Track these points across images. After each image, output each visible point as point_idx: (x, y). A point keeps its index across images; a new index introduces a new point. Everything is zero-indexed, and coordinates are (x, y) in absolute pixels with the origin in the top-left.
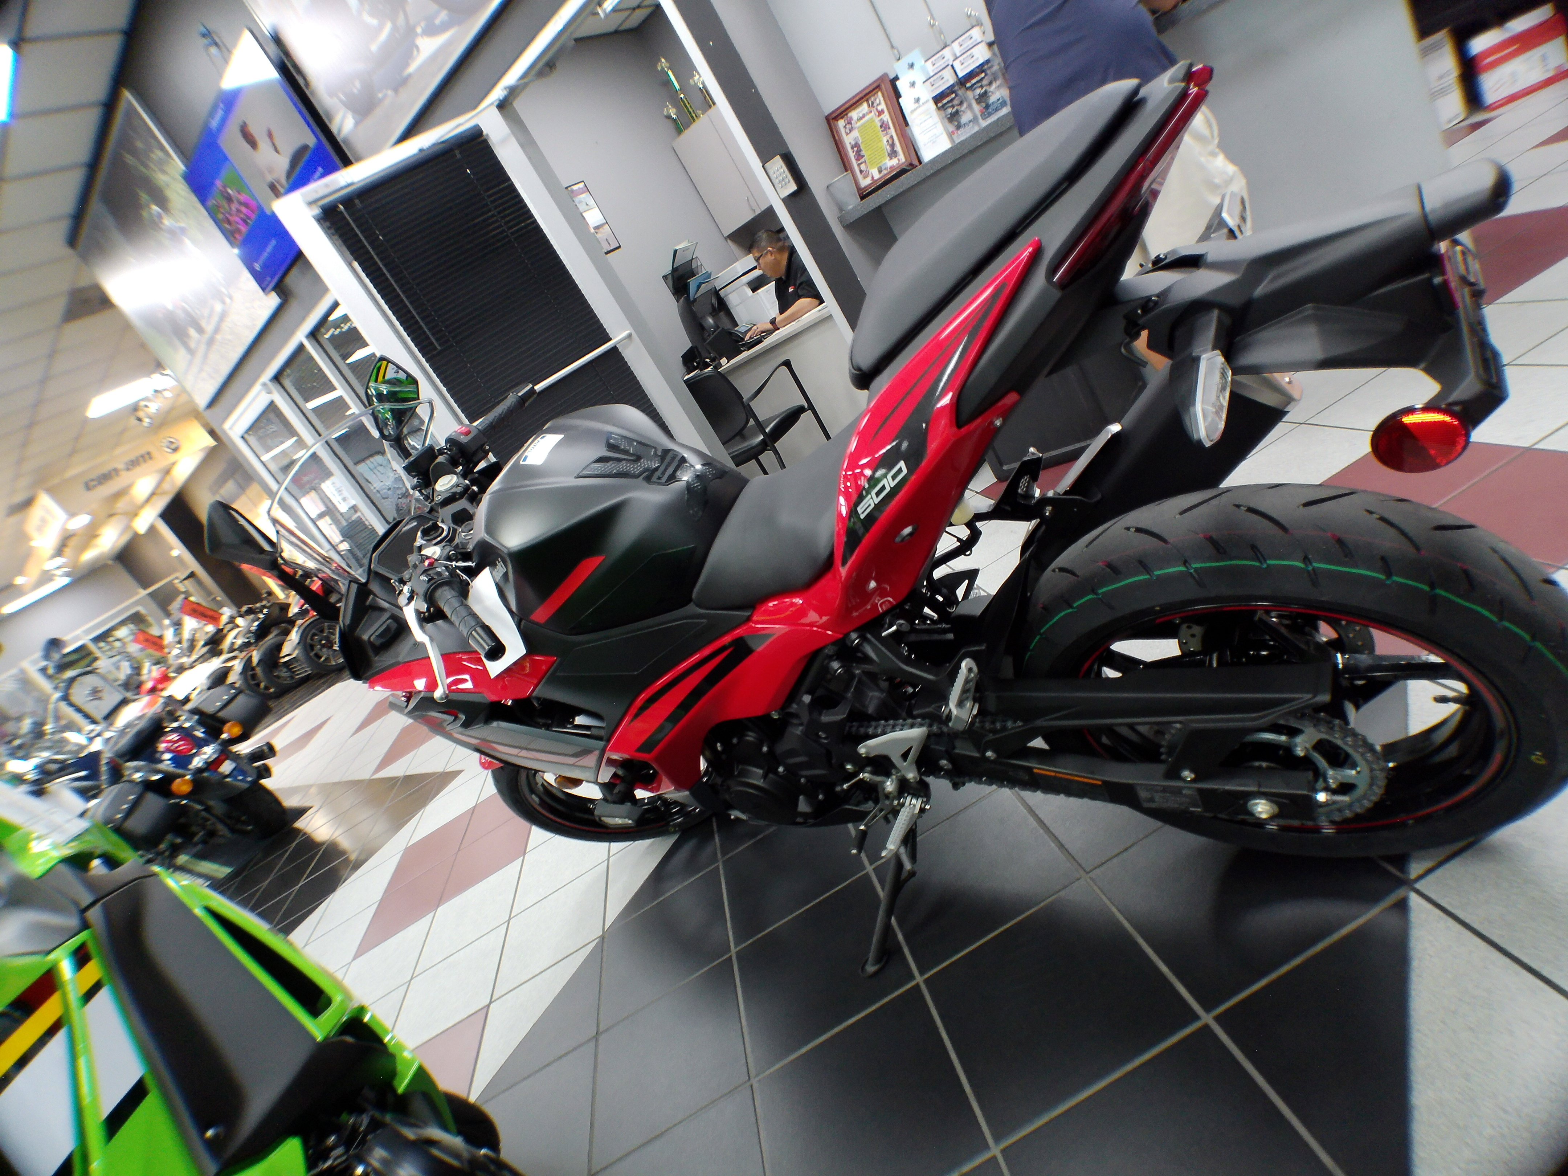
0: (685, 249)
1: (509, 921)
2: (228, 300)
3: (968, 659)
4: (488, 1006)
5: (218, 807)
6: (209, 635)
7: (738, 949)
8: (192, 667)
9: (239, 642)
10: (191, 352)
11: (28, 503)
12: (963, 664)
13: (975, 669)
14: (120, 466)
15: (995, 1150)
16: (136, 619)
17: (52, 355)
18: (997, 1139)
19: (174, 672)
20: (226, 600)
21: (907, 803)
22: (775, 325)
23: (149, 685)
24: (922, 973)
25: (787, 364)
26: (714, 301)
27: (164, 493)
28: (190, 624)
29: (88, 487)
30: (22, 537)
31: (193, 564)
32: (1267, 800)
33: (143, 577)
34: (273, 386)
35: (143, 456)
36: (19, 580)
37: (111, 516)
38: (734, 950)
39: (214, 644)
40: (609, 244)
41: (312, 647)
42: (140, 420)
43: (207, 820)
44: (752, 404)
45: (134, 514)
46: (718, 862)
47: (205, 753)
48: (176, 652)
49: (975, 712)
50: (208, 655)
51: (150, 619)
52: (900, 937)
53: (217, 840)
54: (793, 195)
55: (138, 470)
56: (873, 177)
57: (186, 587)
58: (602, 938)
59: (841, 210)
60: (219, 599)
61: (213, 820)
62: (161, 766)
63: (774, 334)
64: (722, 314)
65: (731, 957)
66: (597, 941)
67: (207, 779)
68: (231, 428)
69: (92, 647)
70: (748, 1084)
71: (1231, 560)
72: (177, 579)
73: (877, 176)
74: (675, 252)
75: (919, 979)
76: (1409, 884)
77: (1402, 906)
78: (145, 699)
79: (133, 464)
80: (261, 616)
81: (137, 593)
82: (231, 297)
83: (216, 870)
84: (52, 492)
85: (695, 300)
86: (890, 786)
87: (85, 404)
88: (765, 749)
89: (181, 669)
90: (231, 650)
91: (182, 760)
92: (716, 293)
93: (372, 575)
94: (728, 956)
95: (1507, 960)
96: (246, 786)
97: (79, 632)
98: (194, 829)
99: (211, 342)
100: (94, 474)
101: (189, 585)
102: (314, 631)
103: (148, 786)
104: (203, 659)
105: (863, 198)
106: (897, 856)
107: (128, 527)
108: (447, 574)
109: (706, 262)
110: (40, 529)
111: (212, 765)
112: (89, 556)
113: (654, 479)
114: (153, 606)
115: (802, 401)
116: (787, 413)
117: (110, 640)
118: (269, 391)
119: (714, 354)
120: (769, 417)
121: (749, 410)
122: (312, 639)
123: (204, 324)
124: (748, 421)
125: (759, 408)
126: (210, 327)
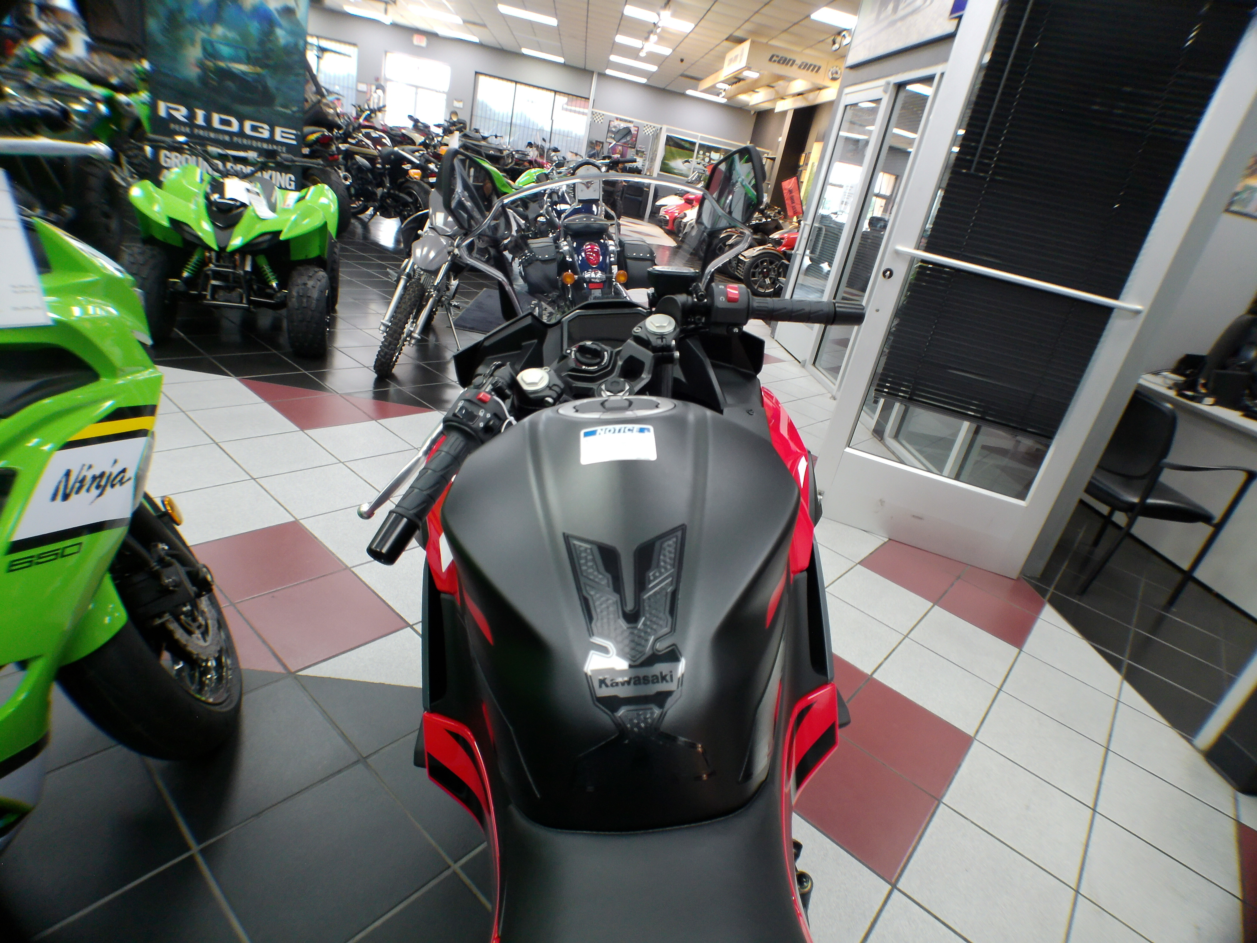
10: (878, 21)
11: (741, 41)
25: (1250, 475)
27: (806, 99)
30: (722, 58)
31: (779, 156)
33: (757, 135)
34: (890, 88)
36: (703, 80)
37: (769, 86)
41: (757, 266)
42: (834, 42)
44: (1165, 471)
45: (782, 96)
47: (596, 274)
55: (804, 72)
62: (576, 256)
67: (582, 288)
68: (846, 96)
69: (697, 148)
72: (768, 154)
79: (806, 66)
80: (765, 220)
84: (753, 46)
87: (818, 7)
91: (586, 265)
99: (893, 23)
100: (781, 54)
102: (767, 259)
103: (560, 258)
107: (773, 101)
110: (731, 60)
111: (592, 284)
112: (744, 98)
115: (1217, 513)
116: (1191, 508)
117: (708, 154)
118: (885, 92)
119: (1211, 385)
120: (1167, 492)
121: (1157, 470)
122: (762, 262)
123: (901, 6)
124: (1142, 477)
125: (1168, 477)
126: (901, 13)
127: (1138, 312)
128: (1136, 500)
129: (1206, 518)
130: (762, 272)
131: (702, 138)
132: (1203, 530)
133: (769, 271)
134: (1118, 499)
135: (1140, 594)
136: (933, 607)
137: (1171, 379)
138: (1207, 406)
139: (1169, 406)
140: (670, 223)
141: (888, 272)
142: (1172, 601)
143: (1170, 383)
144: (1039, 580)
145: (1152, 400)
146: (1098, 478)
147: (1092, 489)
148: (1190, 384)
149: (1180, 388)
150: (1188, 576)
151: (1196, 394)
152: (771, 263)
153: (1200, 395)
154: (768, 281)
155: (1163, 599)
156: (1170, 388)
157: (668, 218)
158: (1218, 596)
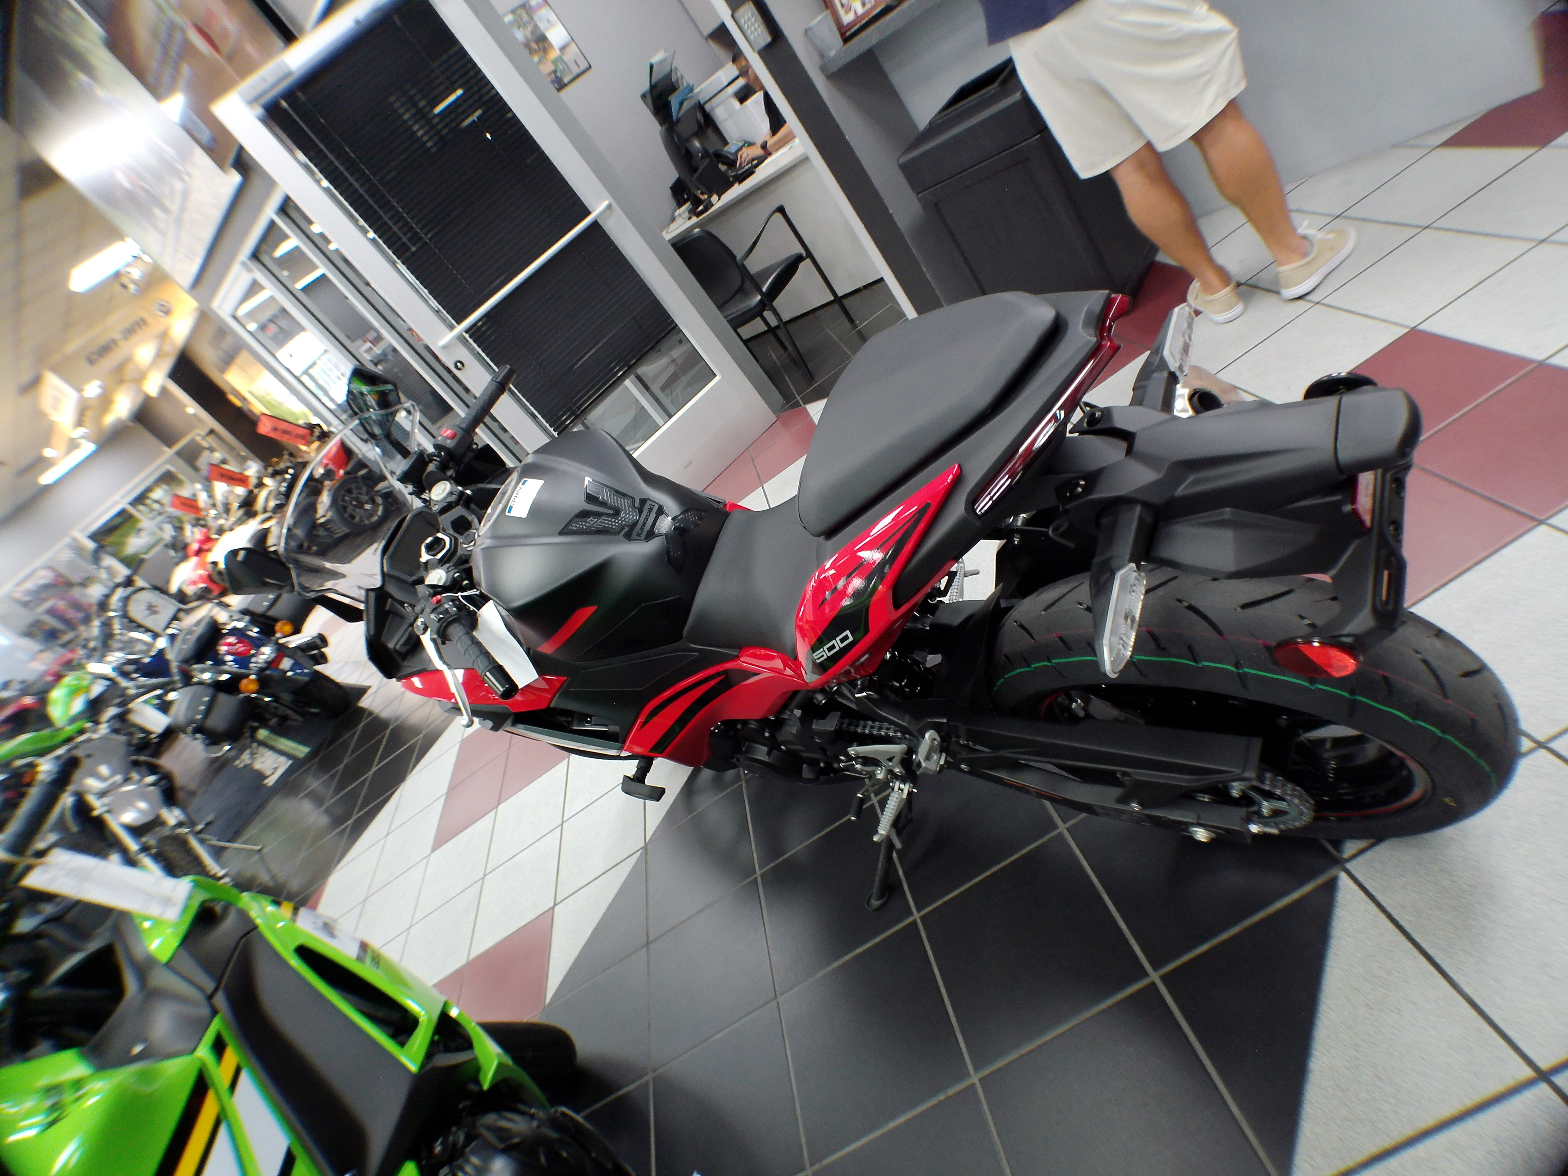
0: (662, 62)
1: (562, 825)
2: (186, 178)
3: (932, 731)
4: (553, 908)
5: (286, 697)
6: (242, 499)
7: (762, 871)
8: (231, 529)
9: (272, 504)
10: (162, 233)
11: (35, 382)
12: (927, 735)
13: (938, 739)
14: (117, 336)
15: (974, 1078)
16: (168, 478)
17: (19, 234)
18: (977, 1068)
19: (216, 534)
20: (251, 455)
21: (896, 788)
22: (767, 152)
23: (195, 546)
24: (919, 911)
25: (781, 210)
26: (700, 116)
27: (167, 355)
28: (220, 488)
29: (91, 362)
30: (39, 415)
31: (210, 422)
32: (1206, 830)
33: (166, 437)
34: (253, 265)
35: (138, 324)
36: (48, 452)
37: (120, 383)
38: (758, 872)
39: (248, 506)
40: (578, 66)
41: (344, 509)
42: (124, 287)
43: (276, 708)
44: (746, 263)
45: (140, 377)
46: (741, 780)
47: (263, 654)
48: (213, 512)
49: (942, 762)
50: (244, 518)
51: (181, 476)
52: (901, 872)
53: (289, 723)
54: (769, 46)
56: (856, 13)
57: (208, 442)
58: (645, 848)
59: (822, 56)
60: (243, 454)
61: (283, 708)
62: (225, 668)
63: (766, 162)
64: (710, 132)
65: (756, 878)
66: (640, 852)
67: (270, 676)
68: (220, 308)
69: (131, 510)
70: (775, 1002)
71: (1170, 657)
72: (198, 435)
73: (860, 11)
74: (651, 67)
75: (916, 916)
76: (1338, 862)
77: (1331, 886)
78: (194, 560)
79: (130, 332)
80: (288, 477)
81: (163, 452)
82: (189, 175)
83: (295, 749)
84: (57, 370)
85: (679, 120)
86: (880, 774)
87: (66, 277)
88: (767, 734)
89: (221, 531)
90: (265, 511)
91: (243, 660)
92: (701, 107)
93: (386, 576)
94: (753, 877)
95: (1409, 945)
96: (306, 679)
97: (116, 497)
98: (268, 716)
99: (179, 222)
100: (93, 347)
101: (211, 441)
102: (343, 494)
103: (218, 686)
104: (240, 521)
105: (846, 40)
106: (888, 841)
107: (140, 390)
108: (455, 609)
109: (686, 74)
110: (55, 407)
111: (272, 664)
112: (109, 419)
113: (635, 533)
114: (181, 463)
115: (799, 250)
116: (785, 264)
117: (148, 502)
118: (249, 270)
119: (704, 190)
120: (766, 273)
121: (743, 269)
122: (344, 501)
123: (167, 202)
124: (743, 282)
125: (754, 265)
126: (174, 207)
127: (609, 207)
128: (759, 297)
129: (799, 259)
130: (355, 506)
131: (123, 497)
132: (805, 266)
133: (357, 499)
134: (751, 309)
135: (835, 338)
136: (763, 488)
137: (684, 212)
138: (718, 203)
139: (697, 230)
140: (213, 587)
141: (459, 364)
142: (851, 320)
143: (687, 215)
144: (787, 403)
145: (687, 238)
146: (729, 313)
147: (736, 323)
148: (697, 202)
149: (694, 212)
150: (838, 300)
151: (705, 204)
152: (350, 491)
153: (707, 201)
154: (368, 507)
155: (848, 325)
156: (690, 218)
157: (203, 585)
158: (866, 287)
